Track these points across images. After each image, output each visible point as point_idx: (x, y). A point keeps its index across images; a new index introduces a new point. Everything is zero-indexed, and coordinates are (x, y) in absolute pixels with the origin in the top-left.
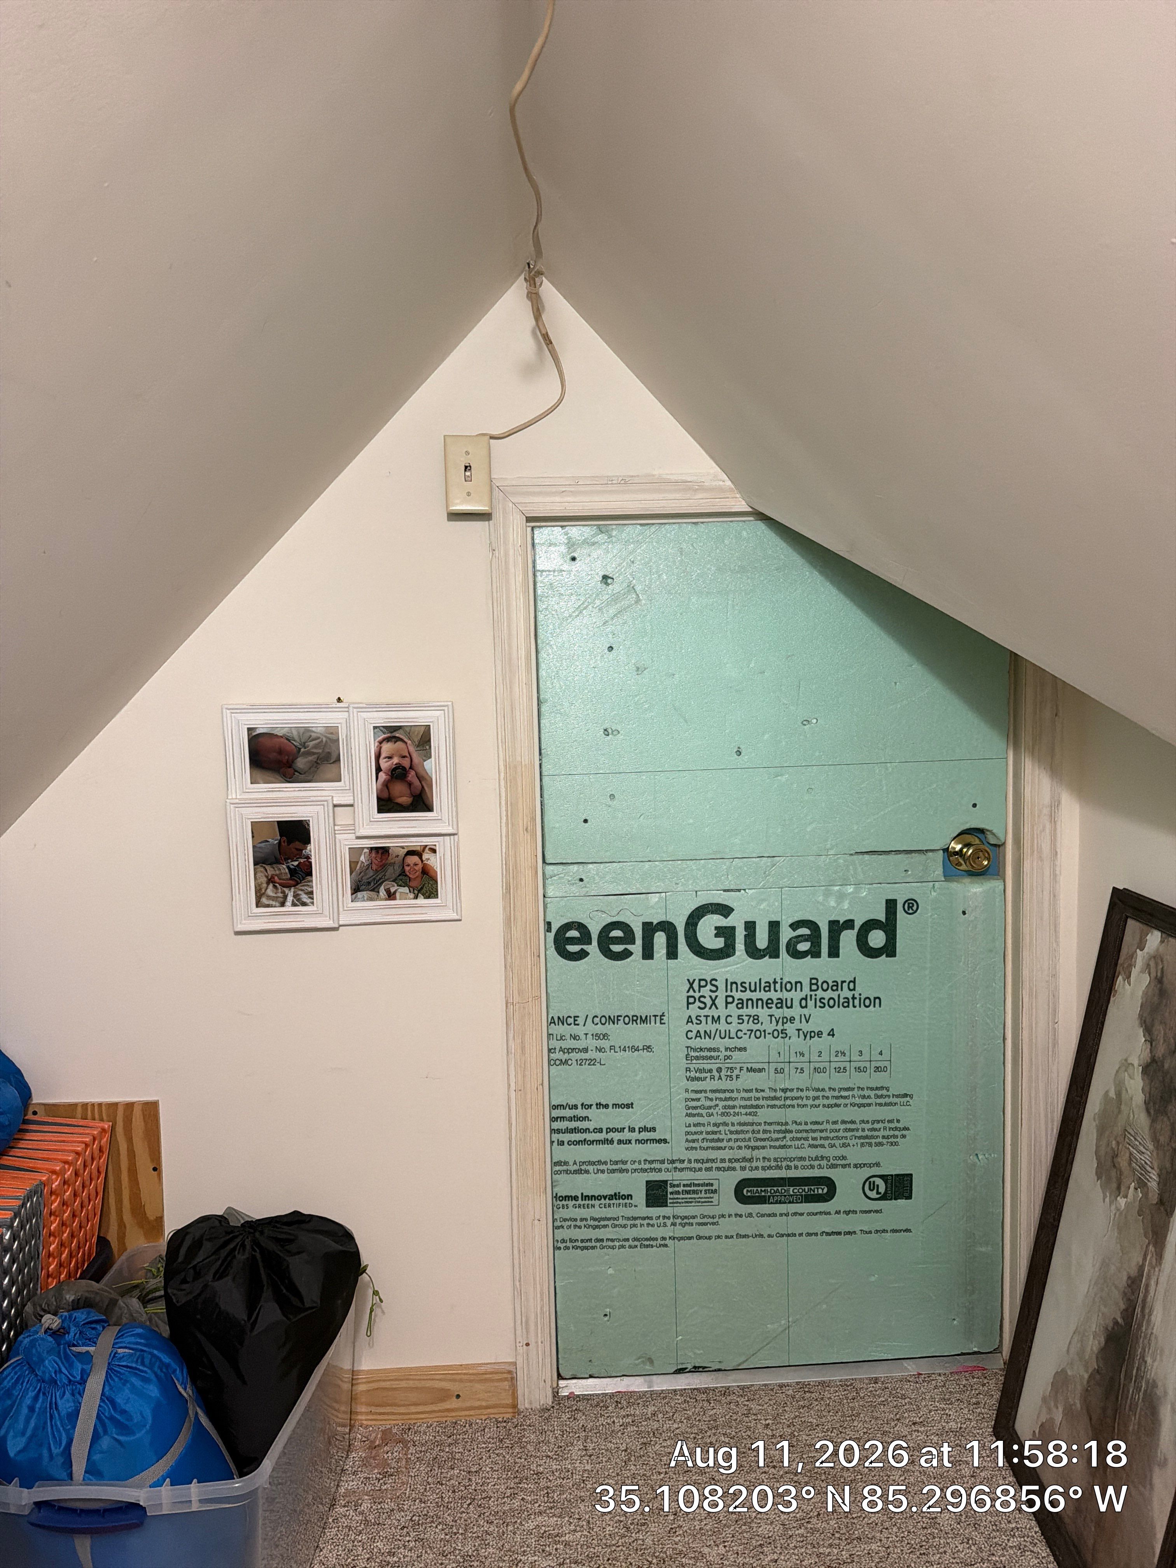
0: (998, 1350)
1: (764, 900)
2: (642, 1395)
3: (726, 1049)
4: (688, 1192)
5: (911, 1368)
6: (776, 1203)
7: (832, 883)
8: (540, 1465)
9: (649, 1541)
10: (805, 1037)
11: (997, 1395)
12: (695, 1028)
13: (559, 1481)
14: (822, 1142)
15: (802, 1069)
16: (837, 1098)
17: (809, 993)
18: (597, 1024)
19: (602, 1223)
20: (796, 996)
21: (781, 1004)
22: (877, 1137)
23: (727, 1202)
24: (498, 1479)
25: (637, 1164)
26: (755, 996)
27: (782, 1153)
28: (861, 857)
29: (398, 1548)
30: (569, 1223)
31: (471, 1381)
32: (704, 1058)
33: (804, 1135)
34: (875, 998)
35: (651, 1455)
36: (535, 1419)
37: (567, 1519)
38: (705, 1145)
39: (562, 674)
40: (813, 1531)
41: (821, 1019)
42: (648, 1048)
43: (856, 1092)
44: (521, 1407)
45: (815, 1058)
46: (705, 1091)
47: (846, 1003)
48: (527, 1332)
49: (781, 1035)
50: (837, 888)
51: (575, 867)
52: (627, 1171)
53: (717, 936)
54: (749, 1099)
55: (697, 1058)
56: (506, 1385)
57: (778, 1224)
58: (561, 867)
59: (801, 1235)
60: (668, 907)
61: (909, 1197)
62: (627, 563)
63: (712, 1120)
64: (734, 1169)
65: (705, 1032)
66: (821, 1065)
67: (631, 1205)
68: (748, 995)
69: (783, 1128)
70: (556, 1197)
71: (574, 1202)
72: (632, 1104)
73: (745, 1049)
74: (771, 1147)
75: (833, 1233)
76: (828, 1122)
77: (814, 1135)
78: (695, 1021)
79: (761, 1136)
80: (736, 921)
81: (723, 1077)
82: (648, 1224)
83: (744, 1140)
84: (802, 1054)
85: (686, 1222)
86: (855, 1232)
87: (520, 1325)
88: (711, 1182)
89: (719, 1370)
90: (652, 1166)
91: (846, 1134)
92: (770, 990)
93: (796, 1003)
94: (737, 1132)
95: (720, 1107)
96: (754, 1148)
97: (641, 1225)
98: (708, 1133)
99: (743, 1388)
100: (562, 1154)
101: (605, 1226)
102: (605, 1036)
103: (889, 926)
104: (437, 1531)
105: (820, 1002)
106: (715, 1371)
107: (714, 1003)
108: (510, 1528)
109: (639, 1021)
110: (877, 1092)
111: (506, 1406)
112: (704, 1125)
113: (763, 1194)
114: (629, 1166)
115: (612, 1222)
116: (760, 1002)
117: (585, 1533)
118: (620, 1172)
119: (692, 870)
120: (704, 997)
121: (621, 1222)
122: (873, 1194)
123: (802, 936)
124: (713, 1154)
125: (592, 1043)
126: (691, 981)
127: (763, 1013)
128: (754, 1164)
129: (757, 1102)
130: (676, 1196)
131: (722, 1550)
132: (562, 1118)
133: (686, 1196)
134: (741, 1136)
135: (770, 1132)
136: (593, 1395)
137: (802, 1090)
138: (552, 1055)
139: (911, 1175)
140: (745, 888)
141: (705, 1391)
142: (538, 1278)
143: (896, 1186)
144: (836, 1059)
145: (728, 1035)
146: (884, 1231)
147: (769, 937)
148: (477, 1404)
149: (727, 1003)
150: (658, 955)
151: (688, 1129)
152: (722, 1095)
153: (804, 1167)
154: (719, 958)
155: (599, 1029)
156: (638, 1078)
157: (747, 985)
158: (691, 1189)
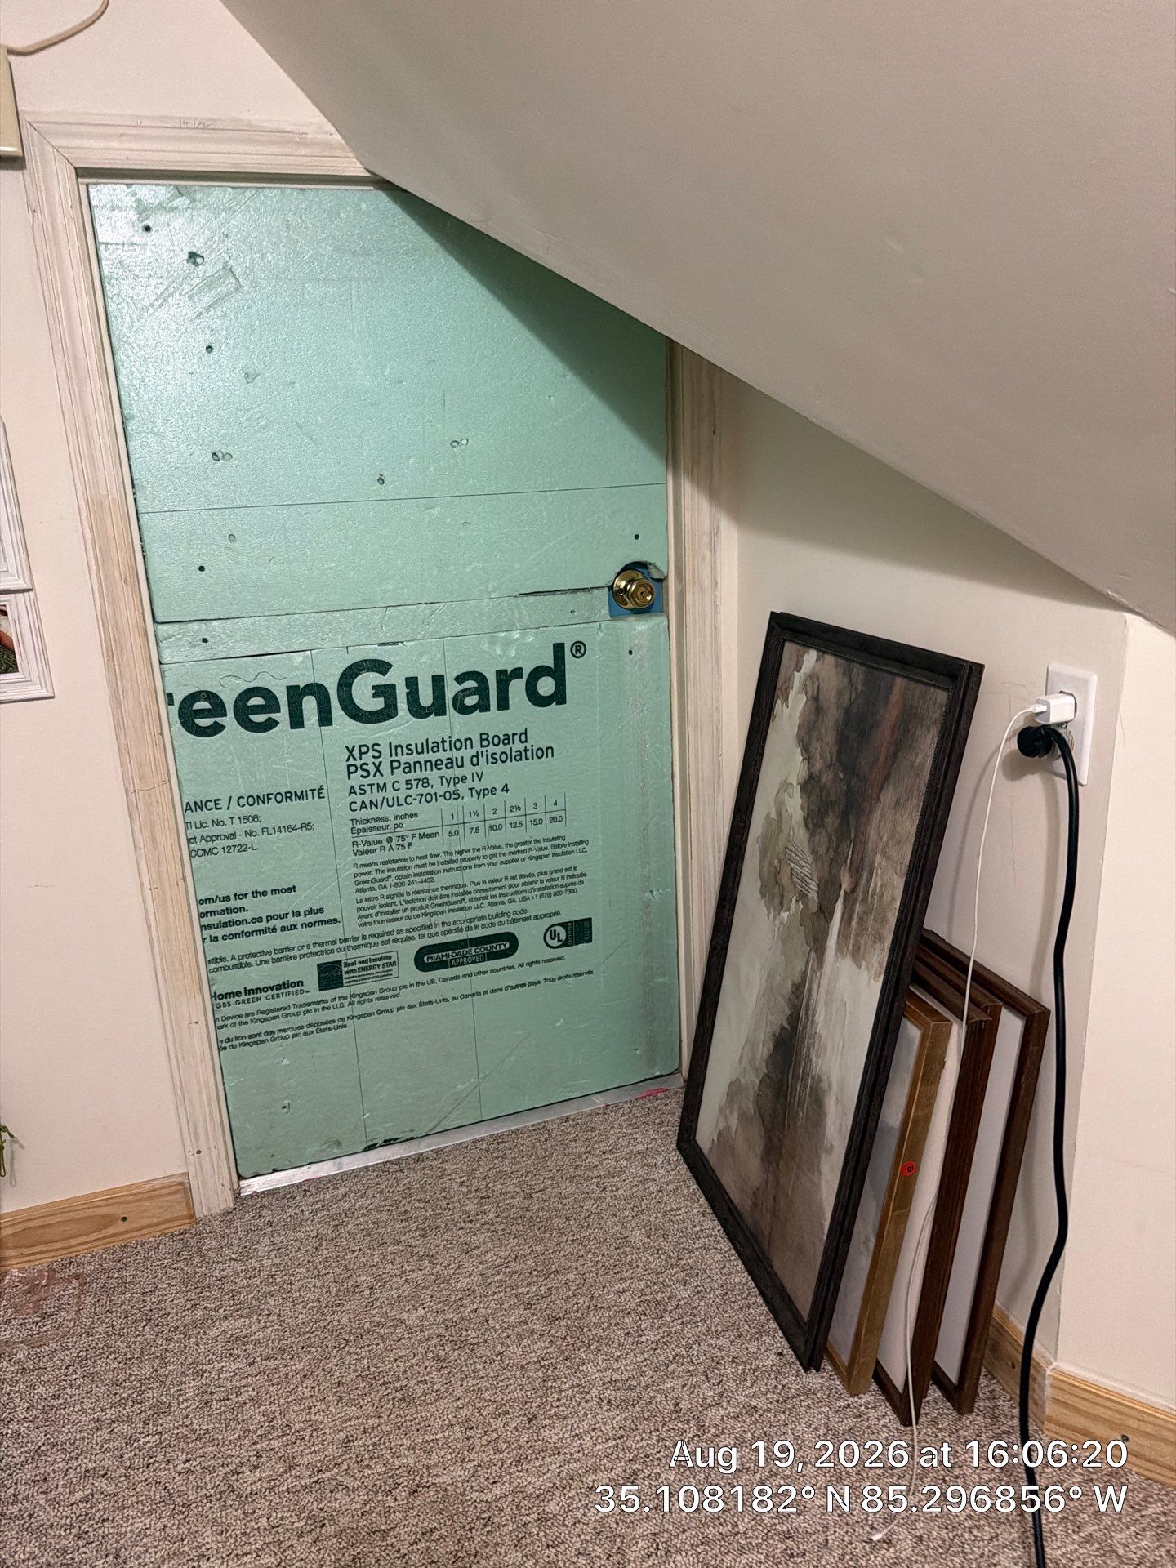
0: (678, 1070)
1: (425, 652)
2: (330, 1179)
3: (395, 818)
4: (364, 969)
5: (599, 1101)
6: (459, 965)
7: (496, 630)
8: (223, 1270)
9: (345, 1320)
10: (479, 795)
11: (679, 1112)
12: (359, 799)
13: (245, 1282)
14: (502, 899)
15: (477, 829)
16: (514, 853)
17: (480, 750)
18: (244, 806)
19: (271, 1015)
20: (467, 753)
21: (451, 763)
22: (556, 886)
23: (408, 970)
24: (177, 1293)
25: (305, 949)
26: (422, 758)
27: (461, 915)
28: (525, 598)
29: (64, 1389)
30: (233, 1021)
31: (139, 1200)
32: (371, 829)
33: (483, 894)
34: (547, 749)
35: (344, 1236)
36: (216, 1224)
37: (255, 1317)
38: (379, 918)
39: (150, 381)
40: (511, 1274)
41: (494, 775)
42: (308, 826)
43: (532, 845)
44: (197, 1216)
45: (489, 815)
46: (376, 864)
47: (519, 756)
48: (197, 1139)
49: (453, 796)
50: (503, 634)
51: (196, 626)
52: (295, 957)
53: (375, 695)
54: (424, 866)
55: (364, 830)
56: (178, 1196)
57: (463, 986)
58: (178, 625)
59: (485, 993)
60: (315, 667)
61: (590, 940)
62: (220, 237)
63: (385, 892)
64: (412, 938)
65: (371, 801)
66: (497, 822)
67: (302, 991)
68: (415, 757)
69: (461, 890)
70: (215, 996)
71: (237, 998)
72: (294, 887)
73: (416, 815)
74: (450, 911)
75: (517, 986)
76: (506, 878)
77: (493, 893)
78: (358, 791)
79: (439, 901)
80: (396, 677)
81: (394, 847)
82: (323, 1008)
83: (421, 908)
84: (477, 814)
85: (364, 998)
86: (539, 982)
87: (187, 1136)
88: (389, 954)
89: (411, 1139)
90: (323, 948)
91: (524, 888)
92: (438, 751)
93: (467, 762)
94: (413, 901)
95: (393, 877)
96: (431, 915)
97: (316, 1010)
98: (381, 906)
99: (436, 1152)
100: (216, 949)
101: (275, 1018)
102: (255, 818)
103: (557, 671)
104: (109, 1361)
105: (492, 758)
106: (407, 1140)
107: (378, 770)
108: (192, 1340)
109: (293, 798)
110: (553, 842)
111: (182, 1217)
112: (376, 898)
113: (444, 958)
114: (296, 952)
115: (282, 1012)
116: (429, 764)
117: (277, 1327)
118: (287, 959)
119: (339, 622)
120: (367, 764)
121: (293, 1010)
122: (555, 943)
123: (469, 689)
124: (388, 927)
125: (239, 827)
126: (350, 748)
127: (432, 775)
128: (433, 931)
129: (433, 868)
130: (351, 975)
131: (421, 1312)
132: (213, 913)
133: (364, 973)
134: (419, 904)
135: (448, 896)
136: (279, 1188)
137: (478, 850)
138: (192, 846)
139: (589, 920)
140: (403, 640)
141: (398, 1162)
142: (202, 1081)
143: (576, 931)
144: (512, 814)
145: (396, 802)
146: (568, 976)
147: (434, 693)
148: (148, 1222)
149: (393, 768)
150: (309, 723)
151: (360, 905)
152: (395, 866)
153: (484, 926)
154: (379, 721)
155: (247, 810)
156: (299, 858)
157: (413, 748)
158: (368, 967)
